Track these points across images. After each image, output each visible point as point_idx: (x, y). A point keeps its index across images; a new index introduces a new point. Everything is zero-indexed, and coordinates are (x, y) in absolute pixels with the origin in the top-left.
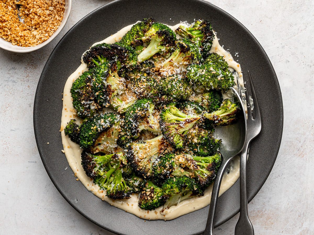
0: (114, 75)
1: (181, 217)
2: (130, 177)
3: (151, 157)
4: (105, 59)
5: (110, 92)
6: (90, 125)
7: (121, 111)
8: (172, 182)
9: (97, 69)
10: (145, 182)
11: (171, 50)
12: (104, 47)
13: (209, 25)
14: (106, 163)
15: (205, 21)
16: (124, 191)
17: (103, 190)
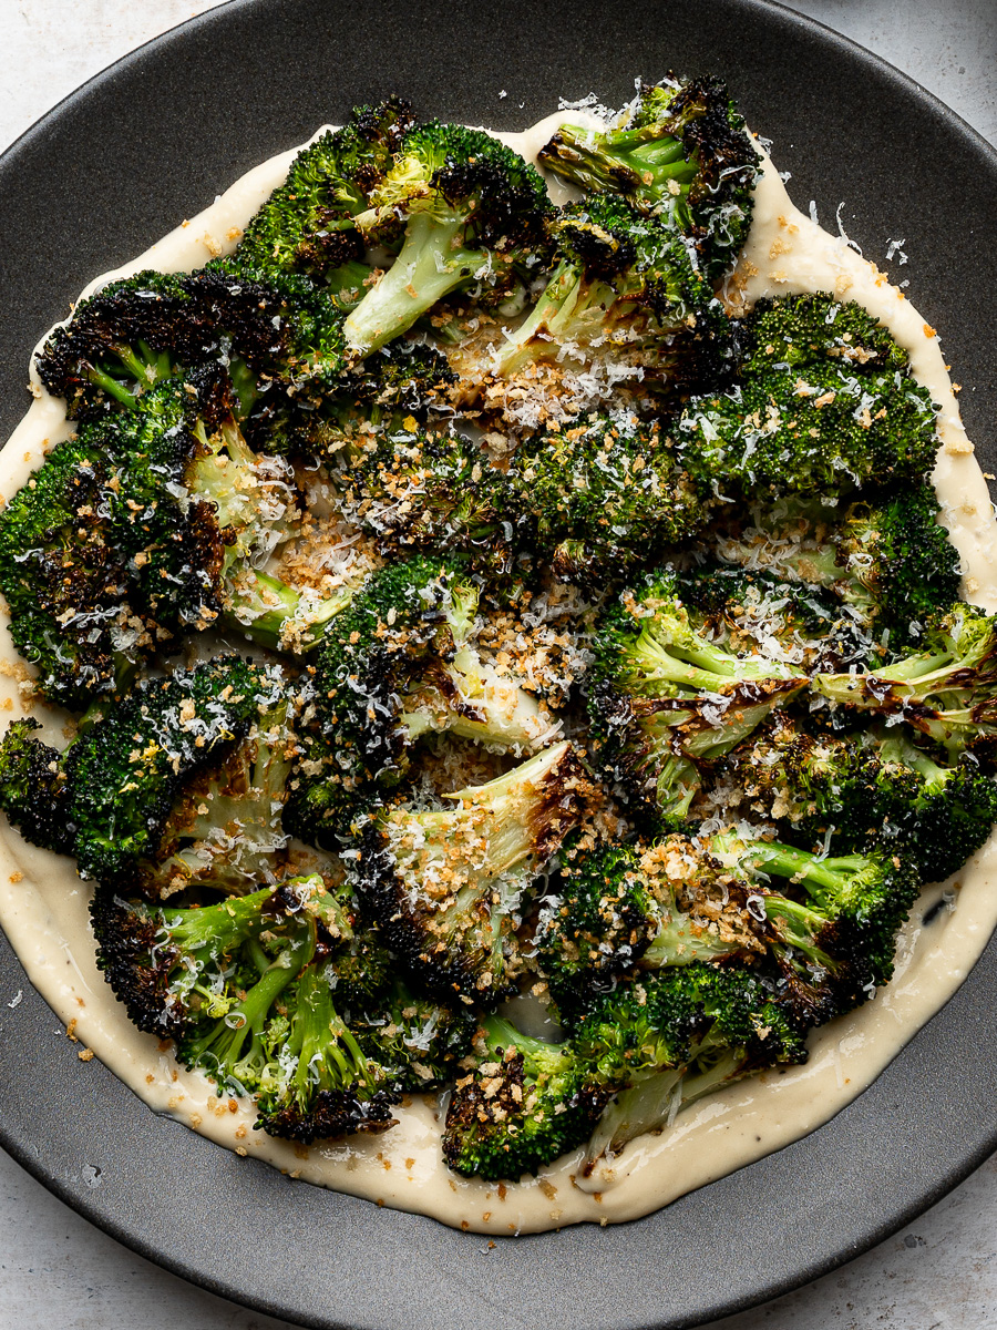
0: (222, 444)
1: (688, 1198)
2: (378, 1007)
3: (495, 884)
4: (164, 359)
5: (214, 543)
6: (122, 740)
7: (298, 639)
8: (628, 1008)
9: (123, 423)
10: (467, 1025)
11: (529, 267)
12: (152, 294)
13: (722, 100)
14: (234, 942)
15: (695, 82)
16: (355, 1086)
17: (235, 1097)
